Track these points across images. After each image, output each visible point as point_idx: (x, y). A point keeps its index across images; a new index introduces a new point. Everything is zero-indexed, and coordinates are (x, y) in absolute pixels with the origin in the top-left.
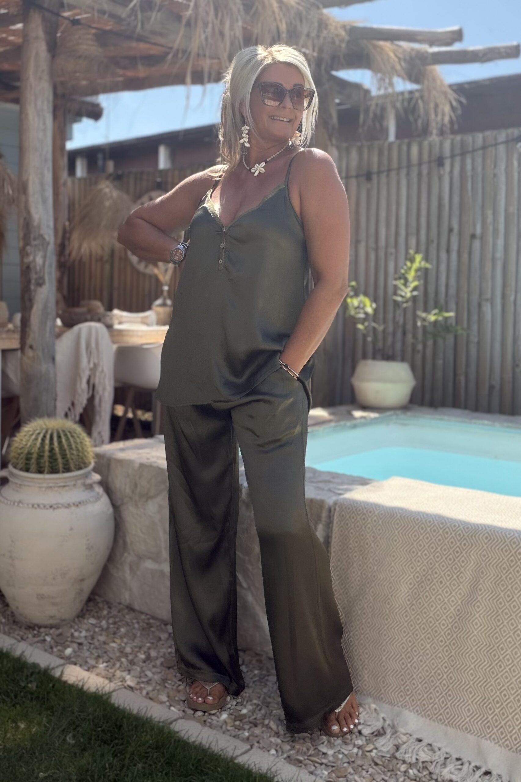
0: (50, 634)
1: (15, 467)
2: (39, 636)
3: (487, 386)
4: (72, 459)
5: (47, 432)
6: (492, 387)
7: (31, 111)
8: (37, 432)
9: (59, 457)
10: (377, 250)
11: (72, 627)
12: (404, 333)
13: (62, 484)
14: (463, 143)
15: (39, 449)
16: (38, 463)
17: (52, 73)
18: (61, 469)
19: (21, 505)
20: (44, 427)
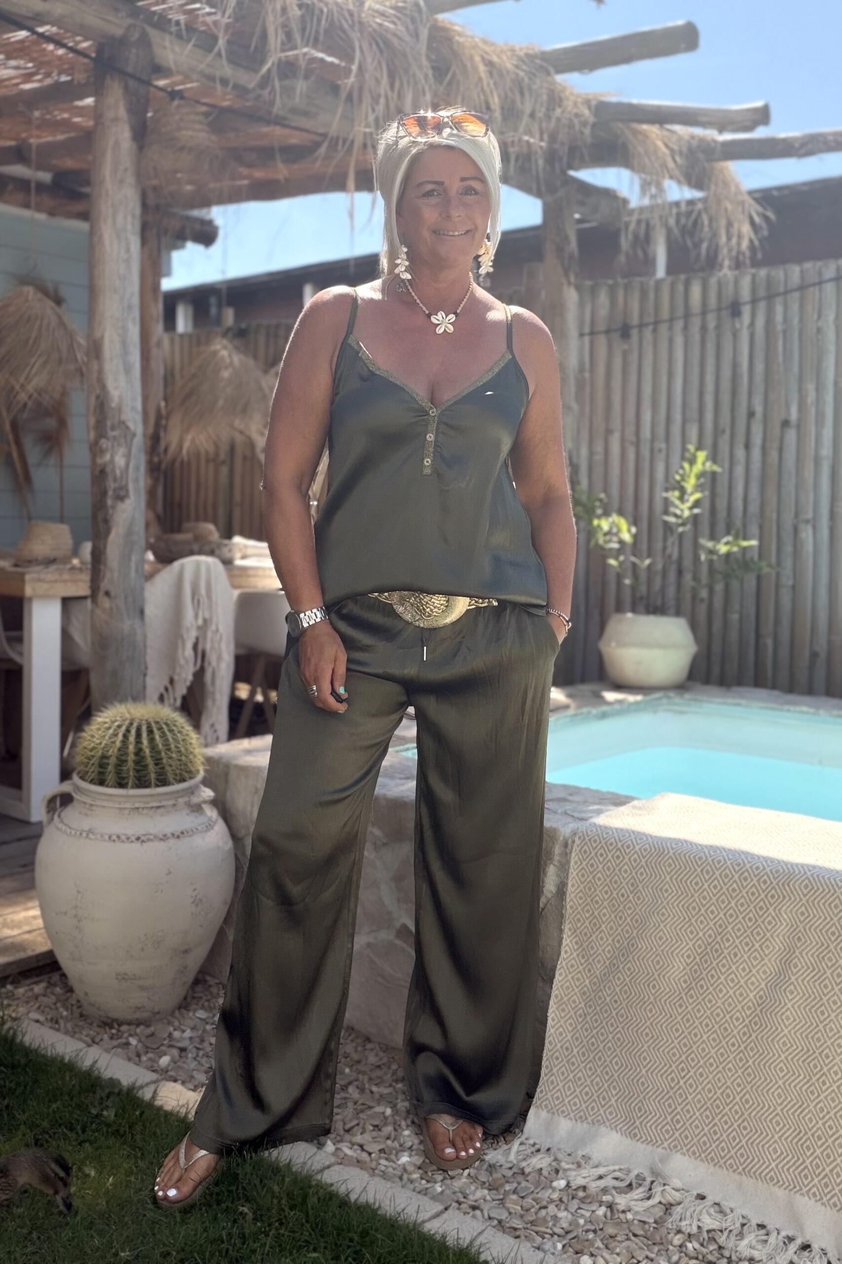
0: (136, 1035)
1: (82, 778)
2: (121, 1037)
3: (807, 654)
4: (171, 766)
5: (131, 724)
6: (814, 655)
7: (107, 232)
8: (116, 724)
9: (149, 761)
10: (637, 444)
11: (170, 1023)
12: (680, 572)
13: (155, 804)
14: (769, 280)
15: (119, 750)
16: (118, 773)
17: (139, 174)
18: (153, 781)
19: (91, 836)
20: (128, 716)
